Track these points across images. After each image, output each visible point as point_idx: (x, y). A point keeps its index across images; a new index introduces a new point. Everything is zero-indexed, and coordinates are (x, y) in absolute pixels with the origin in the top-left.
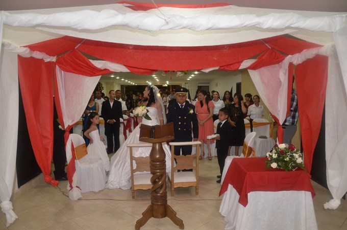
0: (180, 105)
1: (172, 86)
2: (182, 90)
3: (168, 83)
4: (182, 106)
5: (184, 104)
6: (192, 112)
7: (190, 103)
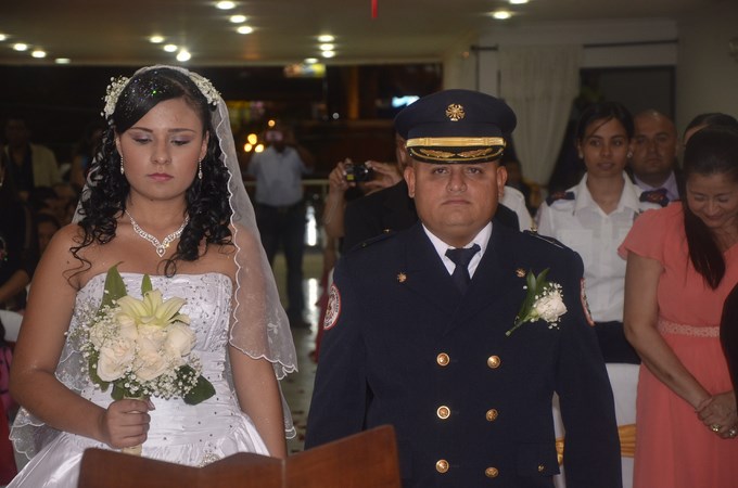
0: (441, 247)
1: (365, 71)
2: (455, 112)
3: (328, 51)
4: (460, 257)
5: (482, 238)
6: (549, 306)
7: (525, 223)
